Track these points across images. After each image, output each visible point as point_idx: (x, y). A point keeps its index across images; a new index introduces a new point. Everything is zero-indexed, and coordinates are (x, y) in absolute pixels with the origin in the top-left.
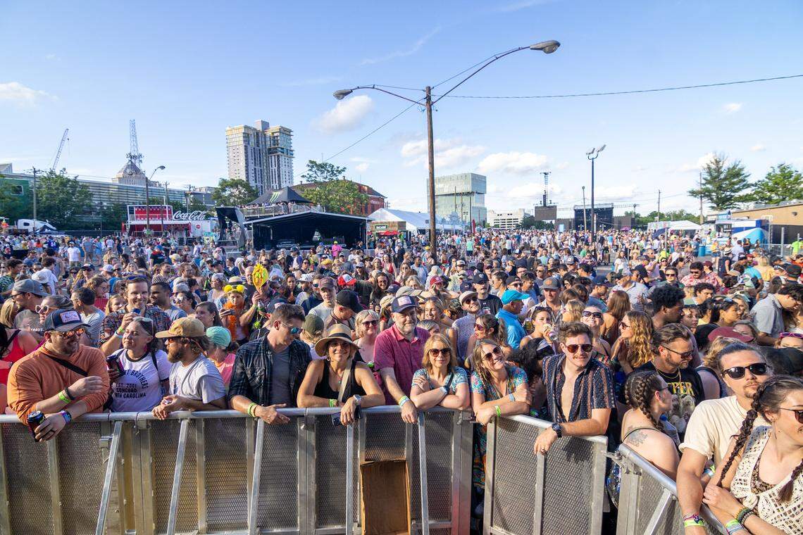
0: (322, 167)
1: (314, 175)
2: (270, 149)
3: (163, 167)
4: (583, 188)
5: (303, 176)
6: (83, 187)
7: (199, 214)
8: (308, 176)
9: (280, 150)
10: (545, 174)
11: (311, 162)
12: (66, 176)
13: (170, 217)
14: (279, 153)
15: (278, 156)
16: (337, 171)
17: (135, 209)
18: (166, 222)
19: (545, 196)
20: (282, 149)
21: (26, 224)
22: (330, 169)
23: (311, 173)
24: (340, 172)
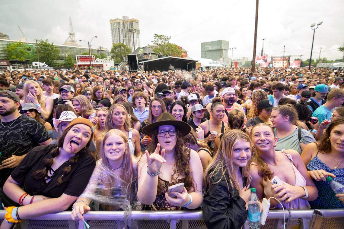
0: (160, 37)
1: (157, 41)
2: (129, 30)
3: (96, 37)
4: (285, 46)
5: (152, 42)
6: (56, 47)
7: (106, 59)
8: (154, 41)
9: (134, 30)
10: (264, 39)
11: (155, 34)
12: (48, 43)
13: (94, 61)
14: (134, 32)
15: (133, 33)
16: (167, 38)
17: (79, 58)
18: (94, 63)
19: (262, 51)
20: (135, 29)
21: (36, 64)
22: (164, 38)
23: (156, 40)
24: (169, 39)
